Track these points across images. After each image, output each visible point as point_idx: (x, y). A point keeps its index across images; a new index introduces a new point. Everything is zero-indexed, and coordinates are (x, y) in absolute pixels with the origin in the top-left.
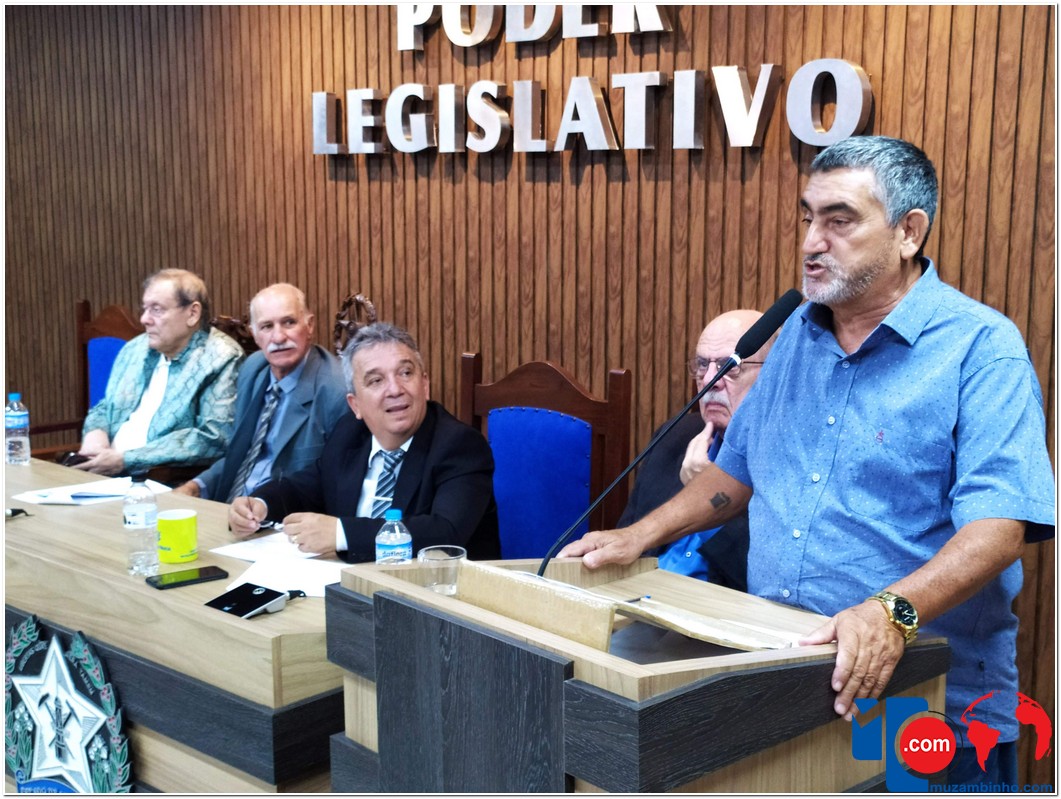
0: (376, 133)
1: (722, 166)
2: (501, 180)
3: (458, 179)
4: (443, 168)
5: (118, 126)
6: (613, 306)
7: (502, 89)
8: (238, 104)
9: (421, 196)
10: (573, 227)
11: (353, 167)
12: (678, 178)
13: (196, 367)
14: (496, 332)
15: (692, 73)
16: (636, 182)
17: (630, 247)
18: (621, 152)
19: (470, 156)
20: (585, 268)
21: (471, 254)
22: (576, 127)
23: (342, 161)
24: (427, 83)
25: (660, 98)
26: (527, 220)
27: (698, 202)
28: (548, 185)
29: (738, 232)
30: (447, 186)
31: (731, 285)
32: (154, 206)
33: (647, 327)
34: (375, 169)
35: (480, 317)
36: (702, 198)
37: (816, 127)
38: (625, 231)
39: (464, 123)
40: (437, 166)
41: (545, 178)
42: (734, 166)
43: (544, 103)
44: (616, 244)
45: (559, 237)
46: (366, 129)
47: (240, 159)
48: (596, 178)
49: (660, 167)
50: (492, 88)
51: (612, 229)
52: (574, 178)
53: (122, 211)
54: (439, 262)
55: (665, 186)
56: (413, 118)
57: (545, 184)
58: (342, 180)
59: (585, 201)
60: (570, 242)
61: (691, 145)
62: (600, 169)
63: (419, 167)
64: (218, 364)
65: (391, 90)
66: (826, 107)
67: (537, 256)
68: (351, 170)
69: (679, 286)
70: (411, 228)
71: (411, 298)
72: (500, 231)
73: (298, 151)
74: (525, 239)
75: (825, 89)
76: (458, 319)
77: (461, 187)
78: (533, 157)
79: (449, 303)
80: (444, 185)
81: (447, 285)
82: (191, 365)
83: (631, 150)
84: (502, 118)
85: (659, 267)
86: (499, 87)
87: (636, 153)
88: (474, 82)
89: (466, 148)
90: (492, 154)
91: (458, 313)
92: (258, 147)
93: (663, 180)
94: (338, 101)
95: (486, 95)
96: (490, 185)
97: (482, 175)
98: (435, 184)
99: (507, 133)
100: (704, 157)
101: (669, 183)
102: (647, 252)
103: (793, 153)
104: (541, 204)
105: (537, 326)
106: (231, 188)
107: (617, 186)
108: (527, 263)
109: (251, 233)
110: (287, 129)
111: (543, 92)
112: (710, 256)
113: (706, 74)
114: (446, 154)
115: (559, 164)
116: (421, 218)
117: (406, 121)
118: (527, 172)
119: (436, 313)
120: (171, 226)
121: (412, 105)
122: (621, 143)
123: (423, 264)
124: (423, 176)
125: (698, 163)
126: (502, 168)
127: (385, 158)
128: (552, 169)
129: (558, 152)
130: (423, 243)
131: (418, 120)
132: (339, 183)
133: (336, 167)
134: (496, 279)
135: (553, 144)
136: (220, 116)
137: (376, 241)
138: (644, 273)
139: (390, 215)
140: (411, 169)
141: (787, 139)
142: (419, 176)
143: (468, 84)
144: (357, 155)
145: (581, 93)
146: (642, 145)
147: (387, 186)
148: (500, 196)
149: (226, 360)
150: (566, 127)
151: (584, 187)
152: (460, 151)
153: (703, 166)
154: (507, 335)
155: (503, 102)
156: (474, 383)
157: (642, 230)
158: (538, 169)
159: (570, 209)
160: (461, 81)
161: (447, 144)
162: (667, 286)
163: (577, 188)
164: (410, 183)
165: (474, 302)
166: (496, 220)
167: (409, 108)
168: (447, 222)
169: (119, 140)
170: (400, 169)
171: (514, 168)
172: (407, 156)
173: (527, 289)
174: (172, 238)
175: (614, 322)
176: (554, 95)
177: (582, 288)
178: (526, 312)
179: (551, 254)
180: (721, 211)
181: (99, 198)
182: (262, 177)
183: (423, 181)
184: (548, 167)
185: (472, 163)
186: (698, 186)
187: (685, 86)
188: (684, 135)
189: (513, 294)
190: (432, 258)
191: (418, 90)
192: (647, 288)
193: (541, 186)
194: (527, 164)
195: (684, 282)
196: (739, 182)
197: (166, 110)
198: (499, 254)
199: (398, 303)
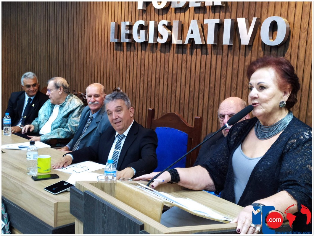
0: (130, 36)
1: (239, 51)
2: (168, 53)
3: (154, 51)
4: (150, 48)
5: (53, 31)
6: (201, 95)
7: (169, 23)
8: (89, 25)
9: (142, 57)
10: (190, 69)
11: (122, 46)
12: (224, 54)
13: (68, 108)
14: (163, 102)
15: (230, 20)
16: (210, 55)
17: (207, 77)
18: (206, 45)
19: (158, 45)
20: (192, 83)
21: (157, 76)
22: (192, 36)
23: (119, 44)
24: (146, 20)
25: (219, 27)
26: (175, 66)
27: (230, 63)
28: (182, 55)
29: (242, 73)
30: (151, 54)
31: (239, 91)
32: (62, 56)
33: (211, 103)
34: (129, 47)
35: (159, 97)
36: (232, 62)
37: (270, 39)
38: (206, 71)
39: (157, 34)
40: (148, 47)
41: (182, 53)
42: (242, 51)
43: (182, 28)
44: (203, 75)
45: (185, 72)
46: (126, 34)
47: (88, 43)
48: (198, 54)
49: (218, 51)
50: (166, 22)
51: (202, 70)
52: (191, 53)
53: (53, 57)
54: (147, 78)
55: (220, 57)
56: (141, 31)
57: (181, 54)
58: (119, 51)
59: (194, 61)
60: (188, 74)
61: (229, 44)
62: (199, 50)
63: (142, 47)
64: (75, 107)
65: (135, 22)
66: (274, 32)
67: (178, 78)
68: (121, 47)
69: (222, 90)
70: (139, 67)
71: (138, 89)
72: (166, 69)
73: (106, 41)
74: (174, 72)
75: (274, 26)
76: (152, 97)
77: (155, 54)
78: (178, 45)
79: (149, 92)
80: (150, 53)
81: (149, 87)
82: (66, 107)
83: (209, 44)
84: (168, 33)
85: (216, 84)
86: (168, 22)
87: (211, 46)
88: (161, 20)
89: (157, 42)
90: (165, 44)
91: (152, 95)
92: (94, 39)
93: (219, 55)
94: (119, 25)
95: (164, 25)
96: (164, 54)
97: (162, 51)
98: (147, 53)
99: (170, 37)
100: (233, 48)
101: (221, 56)
102: (213, 78)
103: (262, 48)
104: (180, 61)
105: (176, 101)
106: (85, 52)
107: (204, 56)
108: (174, 80)
109: (90, 66)
110: (103, 34)
111: (182, 24)
112: (233, 81)
113: (235, 20)
114: (151, 43)
115: (186, 48)
116: (142, 64)
117: (139, 32)
118: (176, 51)
119: (145, 95)
120: (67, 63)
121: (141, 27)
122: (206, 42)
123: (142, 79)
124: (143, 50)
125: (231, 50)
126: (168, 49)
127: (132, 44)
128: (184, 50)
129: (186, 44)
130: (142, 72)
131: (143, 32)
132: (118, 51)
133: (117, 46)
134: (164, 85)
135: (184, 42)
136: (83, 28)
137: (128, 70)
138: (211, 85)
139: (133, 62)
140: (140, 48)
141: (260, 43)
142: (142, 50)
143: (159, 21)
144: (124, 42)
145: (194, 25)
146: (213, 43)
147: (132, 53)
148: (167, 58)
149: (77, 106)
150: (189, 36)
151: (194, 56)
152: (155, 42)
153: (232, 51)
154: (167, 103)
155: (169, 27)
156: (152, 118)
157: (211, 71)
158: (179, 49)
159: (189, 63)
160: (157, 20)
161: (151, 40)
162: (219, 90)
163: (192, 56)
164: (139, 52)
165: (157, 92)
166: (165, 66)
167: (140, 29)
168: (150, 65)
169: (53, 35)
170: (136, 48)
171: (172, 49)
172: (139, 44)
173: (174, 89)
174: (67, 66)
175: (201, 101)
176: (186, 26)
177: (191, 89)
178: (173, 96)
179: (182, 78)
180: (237, 66)
181: (46, 53)
182: (94, 49)
183: (143, 52)
184: (183, 49)
185: (159, 47)
186: (230, 57)
187: (228, 24)
188: (226, 40)
189: (169, 90)
190: (145, 77)
191: (143, 22)
192: (212, 90)
193: (180, 55)
194: (176, 48)
195: (224, 89)
196: (244, 57)
197: (67, 26)
198: (166, 76)
199: (134, 91)
